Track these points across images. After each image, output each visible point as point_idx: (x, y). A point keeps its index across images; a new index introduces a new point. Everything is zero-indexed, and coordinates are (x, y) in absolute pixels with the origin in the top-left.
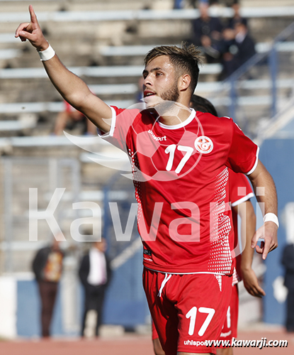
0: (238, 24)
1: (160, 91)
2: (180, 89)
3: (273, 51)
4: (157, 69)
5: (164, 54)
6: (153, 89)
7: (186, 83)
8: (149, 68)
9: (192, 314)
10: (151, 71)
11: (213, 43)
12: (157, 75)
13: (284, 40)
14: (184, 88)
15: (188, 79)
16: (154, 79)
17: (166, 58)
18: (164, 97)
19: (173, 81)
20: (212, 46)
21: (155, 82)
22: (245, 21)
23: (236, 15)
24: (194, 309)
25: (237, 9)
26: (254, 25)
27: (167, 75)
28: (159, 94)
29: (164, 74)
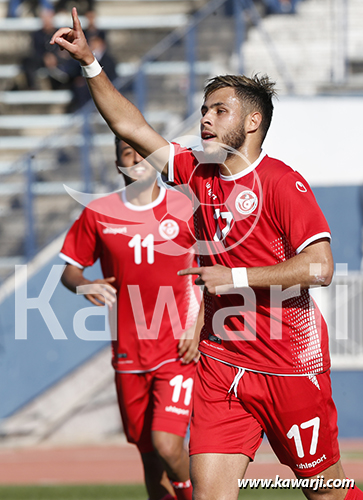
0: (93, 38)
1: (221, 133)
2: (247, 130)
3: (140, 74)
4: (218, 104)
5: (229, 85)
6: (212, 130)
7: (256, 123)
8: (209, 104)
9: (294, 433)
10: (212, 107)
11: (60, 63)
12: (219, 112)
13: (155, 60)
14: (253, 129)
15: (258, 118)
16: (215, 117)
17: (231, 90)
18: (226, 140)
19: (238, 120)
20: (58, 67)
21: (216, 121)
22: (102, 35)
23: (91, 26)
24: (295, 427)
25: (91, 18)
26: (115, 39)
27: (231, 112)
28: (220, 137)
29: (227, 111)
